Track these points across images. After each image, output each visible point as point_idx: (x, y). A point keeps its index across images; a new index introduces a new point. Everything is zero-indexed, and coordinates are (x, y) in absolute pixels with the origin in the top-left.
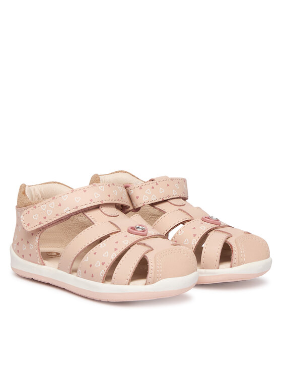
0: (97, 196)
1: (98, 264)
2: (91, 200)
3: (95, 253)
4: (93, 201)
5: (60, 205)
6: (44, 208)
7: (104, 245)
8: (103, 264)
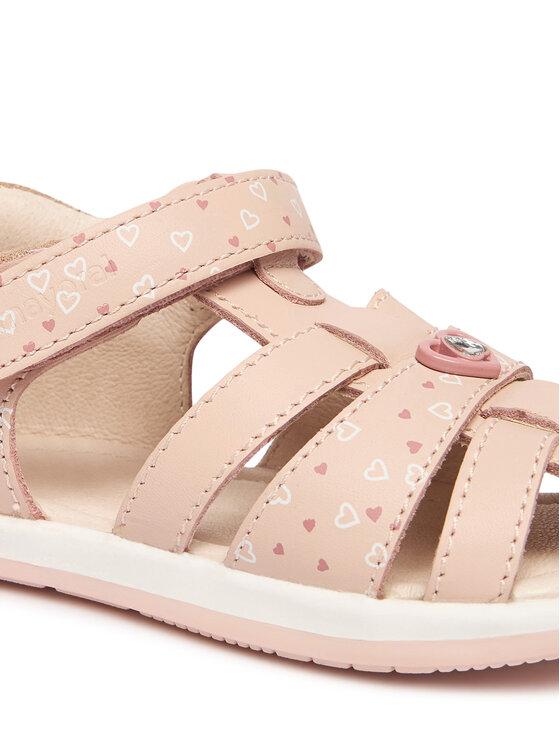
0: (251, 221)
1: (347, 516)
2: (234, 242)
3: (321, 469)
4: (241, 246)
5: (112, 267)
6: (39, 282)
7: (348, 431)
8: (374, 514)
